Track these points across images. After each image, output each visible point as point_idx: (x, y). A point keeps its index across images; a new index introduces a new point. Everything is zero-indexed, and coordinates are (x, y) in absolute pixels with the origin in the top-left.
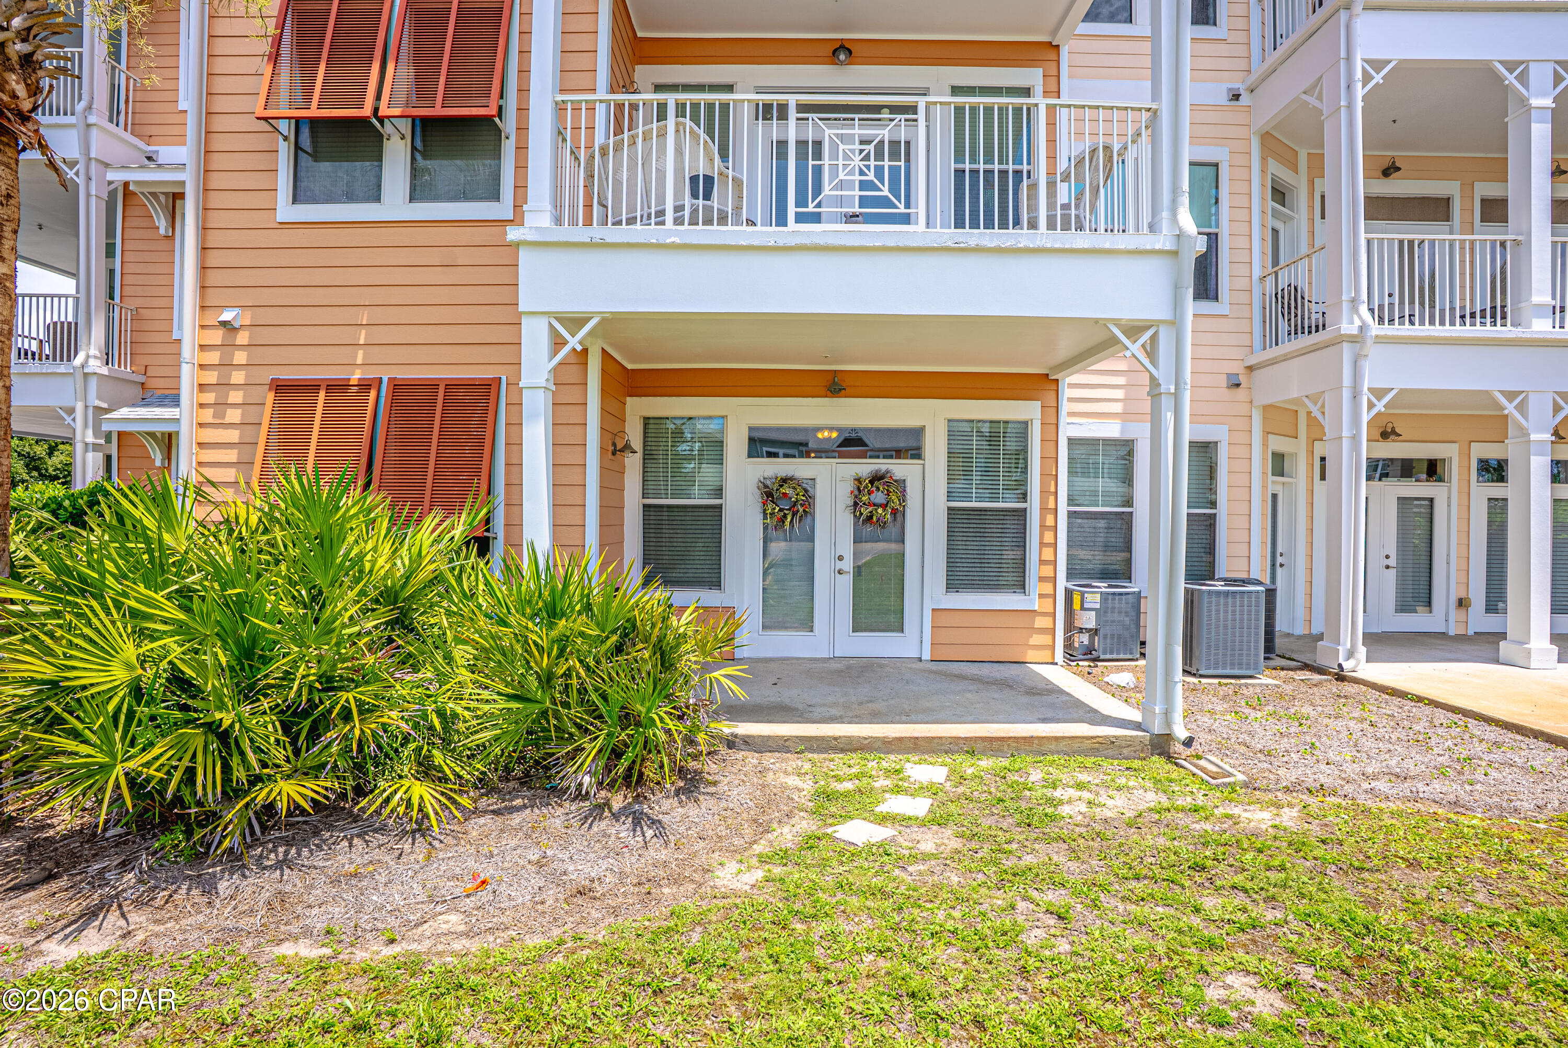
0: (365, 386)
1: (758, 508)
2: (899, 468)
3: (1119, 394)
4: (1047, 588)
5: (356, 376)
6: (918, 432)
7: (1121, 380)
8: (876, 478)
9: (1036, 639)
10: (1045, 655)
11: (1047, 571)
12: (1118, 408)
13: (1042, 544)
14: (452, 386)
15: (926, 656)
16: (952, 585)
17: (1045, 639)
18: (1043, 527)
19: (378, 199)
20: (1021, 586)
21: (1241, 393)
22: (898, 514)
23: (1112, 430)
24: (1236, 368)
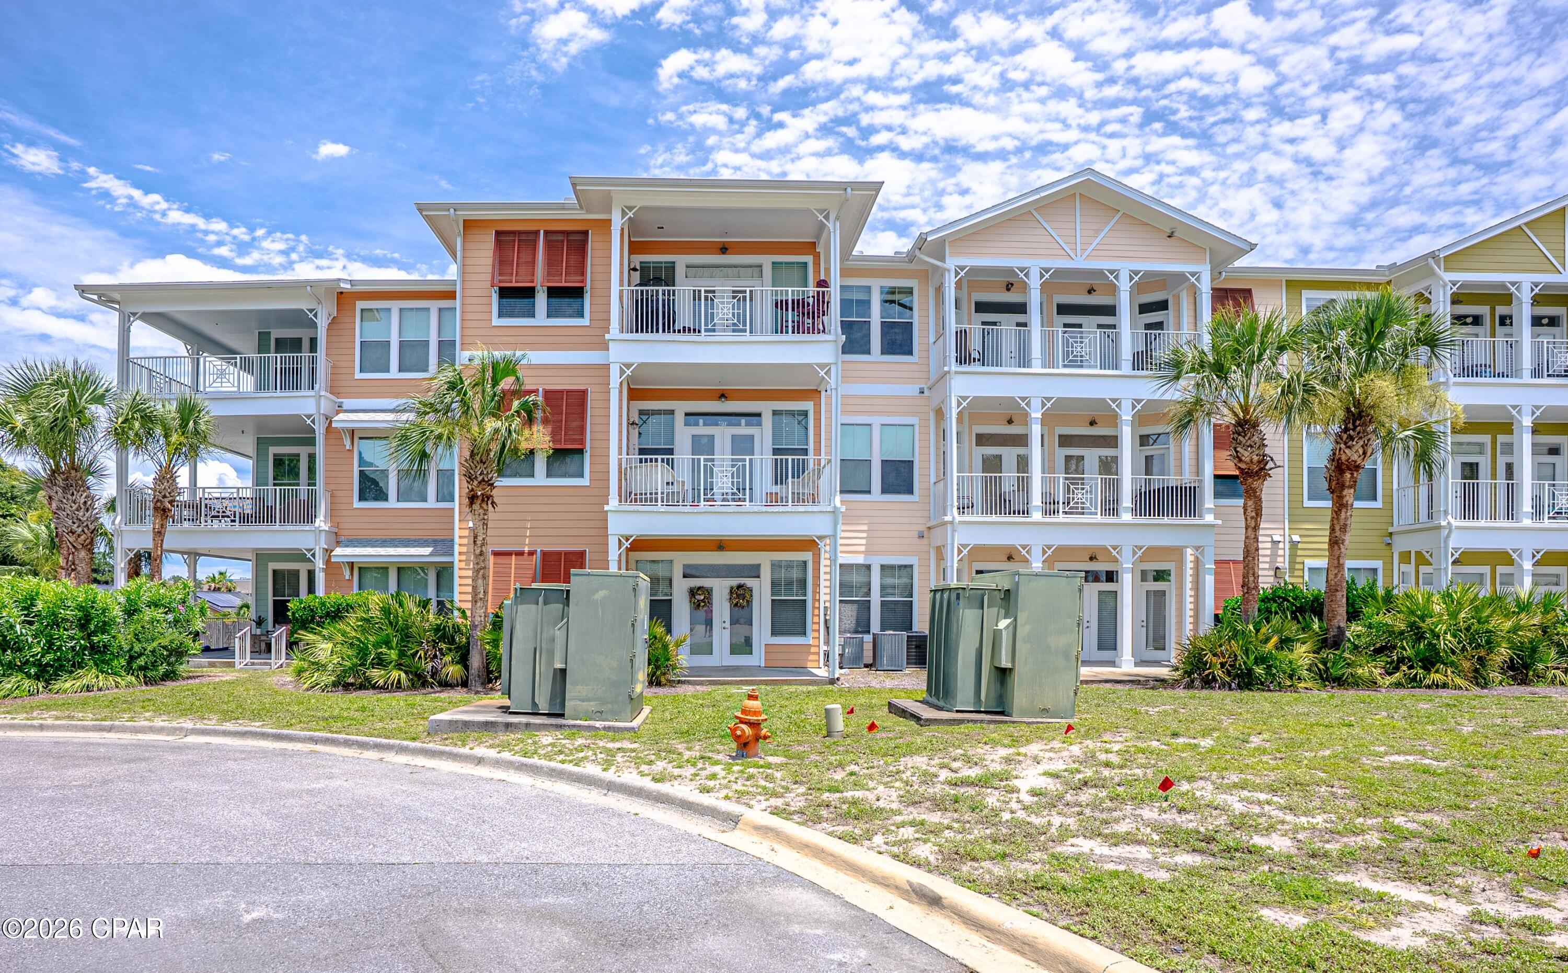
0: (531, 553)
1: (688, 600)
2: (749, 582)
3: (864, 542)
4: (816, 634)
5: (526, 549)
6: (758, 566)
7: (864, 535)
8: (740, 587)
9: (811, 657)
10: (816, 664)
11: (816, 627)
12: (863, 548)
13: (813, 615)
14: (567, 553)
15: (763, 665)
16: (774, 633)
17: (816, 657)
18: (814, 607)
19: (533, 476)
20: (804, 633)
21: (925, 541)
22: (749, 603)
23: (860, 559)
24: (922, 528)
